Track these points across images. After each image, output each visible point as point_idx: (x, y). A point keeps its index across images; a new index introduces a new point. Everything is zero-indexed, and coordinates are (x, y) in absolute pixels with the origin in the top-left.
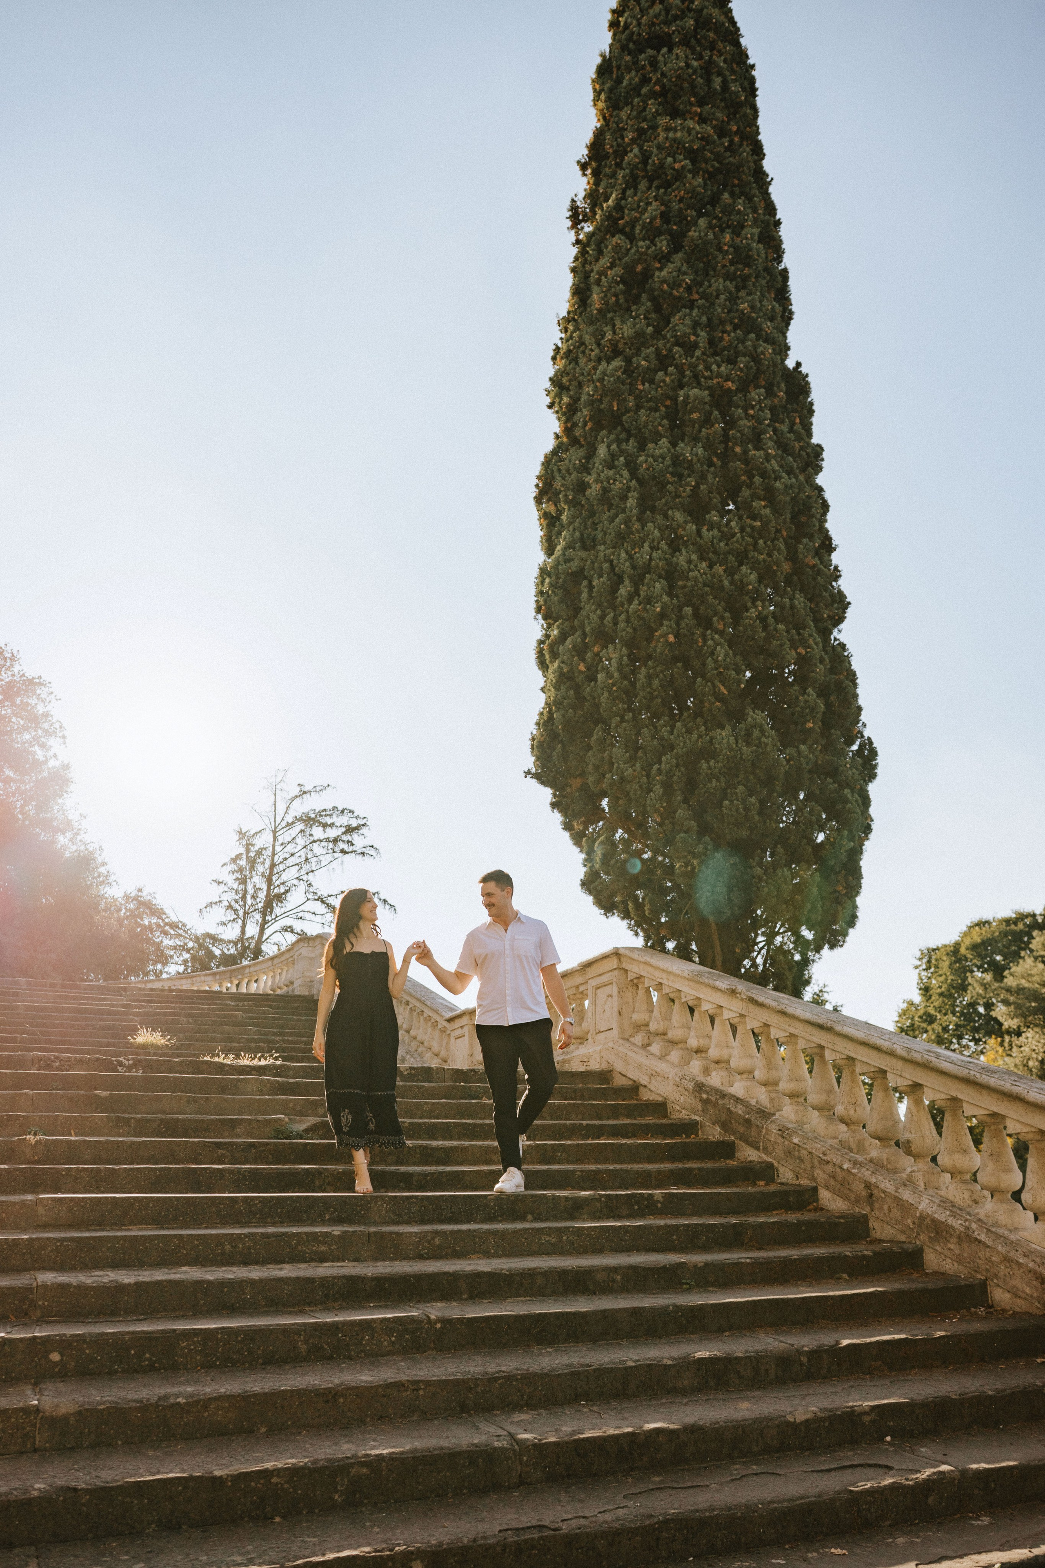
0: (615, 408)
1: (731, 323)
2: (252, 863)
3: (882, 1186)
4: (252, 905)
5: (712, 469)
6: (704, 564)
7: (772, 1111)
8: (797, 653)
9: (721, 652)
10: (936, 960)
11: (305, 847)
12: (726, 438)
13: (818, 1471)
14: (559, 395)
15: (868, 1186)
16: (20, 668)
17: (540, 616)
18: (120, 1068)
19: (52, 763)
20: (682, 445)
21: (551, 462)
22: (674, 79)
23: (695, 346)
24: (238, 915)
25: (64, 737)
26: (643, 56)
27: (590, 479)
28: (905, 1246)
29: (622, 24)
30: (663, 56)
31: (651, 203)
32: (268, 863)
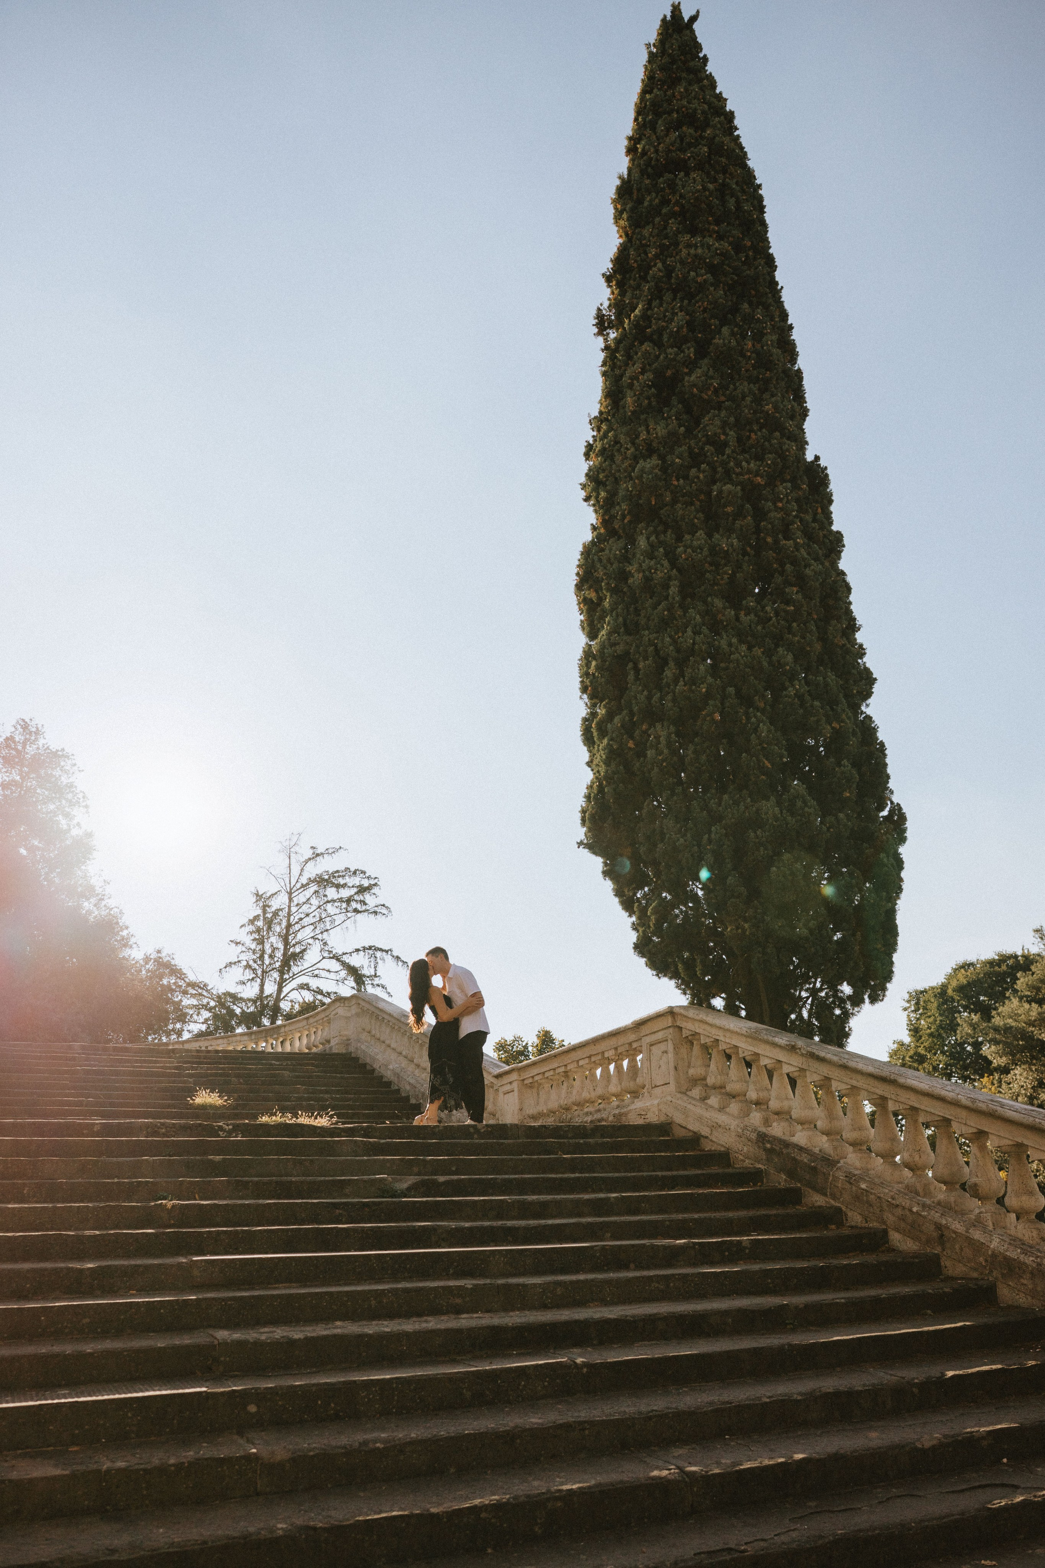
0: (653, 503)
1: (757, 423)
2: (269, 923)
3: (953, 1227)
4: (270, 964)
5: (747, 558)
6: (744, 647)
7: (836, 1158)
8: (833, 728)
9: (764, 729)
10: (924, 1002)
11: (319, 907)
12: (758, 530)
13: (953, 1492)
14: (596, 490)
15: (939, 1227)
16: (44, 741)
17: (585, 696)
18: (221, 1133)
19: (75, 832)
20: (717, 536)
21: (588, 552)
22: (692, 201)
23: (725, 444)
24: (256, 974)
25: (86, 807)
26: (661, 180)
27: (632, 568)
28: (981, 1283)
29: (640, 150)
30: (681, 179)
31: (677, 314)
32: (284, 924)
